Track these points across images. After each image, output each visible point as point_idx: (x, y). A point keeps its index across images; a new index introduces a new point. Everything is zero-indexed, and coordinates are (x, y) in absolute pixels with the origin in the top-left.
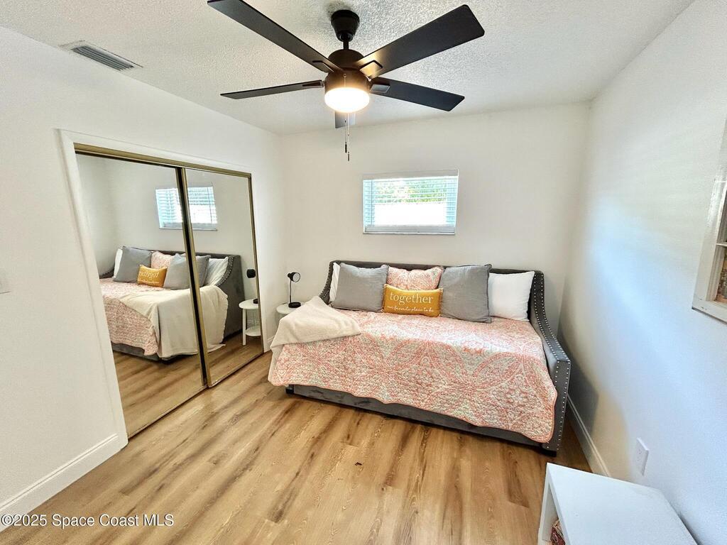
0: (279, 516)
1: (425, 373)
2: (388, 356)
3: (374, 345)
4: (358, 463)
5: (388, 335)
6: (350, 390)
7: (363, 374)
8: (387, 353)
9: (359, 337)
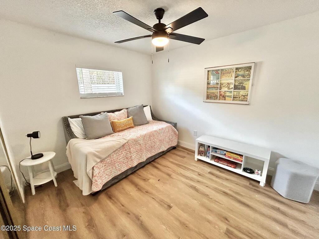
0: (170, 207)
1: (153, 142)
2: (142, 143)
3: (135, 141)
4: (158, 180)
5: (139, 135)
6: (130, 166)
7: (135, 155)
8: (141, 142)
9: (130, 141)
